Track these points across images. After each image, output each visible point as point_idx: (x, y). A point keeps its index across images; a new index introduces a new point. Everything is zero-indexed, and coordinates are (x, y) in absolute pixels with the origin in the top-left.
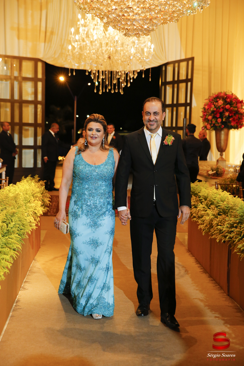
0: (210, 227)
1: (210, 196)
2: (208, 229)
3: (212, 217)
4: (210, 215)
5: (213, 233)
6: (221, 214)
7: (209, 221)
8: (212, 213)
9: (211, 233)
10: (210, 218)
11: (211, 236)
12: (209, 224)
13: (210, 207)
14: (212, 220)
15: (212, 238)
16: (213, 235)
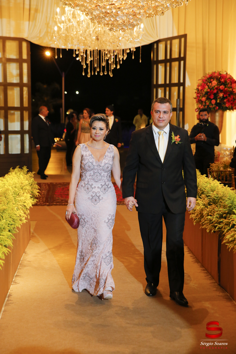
0: (201, 216)
1: (201, 185)
2: (199, 218)
3: (203, 207)
4: (200, 205)
5: (204, 222)
6: (211, 203)
7: (200, 211)
8: (202, 202)
9: (202, 223)
10: (200, 208)
11: (202, 226)
12: (200, 214)
13: (201, 197)
14: (202, 210)
15: (203, 228)
16: (203, 225)
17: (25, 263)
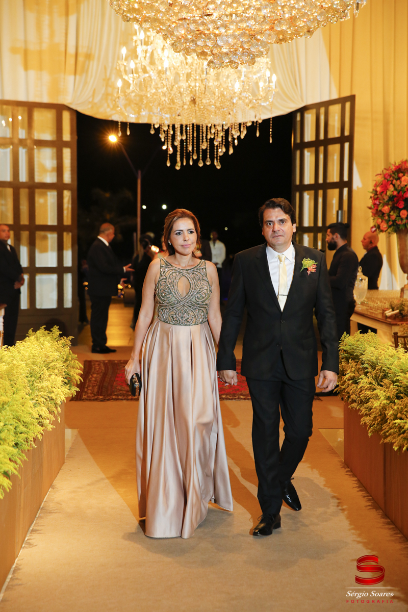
17: (51, 505)
